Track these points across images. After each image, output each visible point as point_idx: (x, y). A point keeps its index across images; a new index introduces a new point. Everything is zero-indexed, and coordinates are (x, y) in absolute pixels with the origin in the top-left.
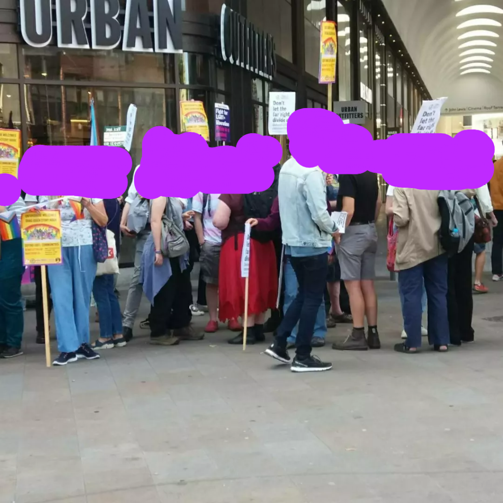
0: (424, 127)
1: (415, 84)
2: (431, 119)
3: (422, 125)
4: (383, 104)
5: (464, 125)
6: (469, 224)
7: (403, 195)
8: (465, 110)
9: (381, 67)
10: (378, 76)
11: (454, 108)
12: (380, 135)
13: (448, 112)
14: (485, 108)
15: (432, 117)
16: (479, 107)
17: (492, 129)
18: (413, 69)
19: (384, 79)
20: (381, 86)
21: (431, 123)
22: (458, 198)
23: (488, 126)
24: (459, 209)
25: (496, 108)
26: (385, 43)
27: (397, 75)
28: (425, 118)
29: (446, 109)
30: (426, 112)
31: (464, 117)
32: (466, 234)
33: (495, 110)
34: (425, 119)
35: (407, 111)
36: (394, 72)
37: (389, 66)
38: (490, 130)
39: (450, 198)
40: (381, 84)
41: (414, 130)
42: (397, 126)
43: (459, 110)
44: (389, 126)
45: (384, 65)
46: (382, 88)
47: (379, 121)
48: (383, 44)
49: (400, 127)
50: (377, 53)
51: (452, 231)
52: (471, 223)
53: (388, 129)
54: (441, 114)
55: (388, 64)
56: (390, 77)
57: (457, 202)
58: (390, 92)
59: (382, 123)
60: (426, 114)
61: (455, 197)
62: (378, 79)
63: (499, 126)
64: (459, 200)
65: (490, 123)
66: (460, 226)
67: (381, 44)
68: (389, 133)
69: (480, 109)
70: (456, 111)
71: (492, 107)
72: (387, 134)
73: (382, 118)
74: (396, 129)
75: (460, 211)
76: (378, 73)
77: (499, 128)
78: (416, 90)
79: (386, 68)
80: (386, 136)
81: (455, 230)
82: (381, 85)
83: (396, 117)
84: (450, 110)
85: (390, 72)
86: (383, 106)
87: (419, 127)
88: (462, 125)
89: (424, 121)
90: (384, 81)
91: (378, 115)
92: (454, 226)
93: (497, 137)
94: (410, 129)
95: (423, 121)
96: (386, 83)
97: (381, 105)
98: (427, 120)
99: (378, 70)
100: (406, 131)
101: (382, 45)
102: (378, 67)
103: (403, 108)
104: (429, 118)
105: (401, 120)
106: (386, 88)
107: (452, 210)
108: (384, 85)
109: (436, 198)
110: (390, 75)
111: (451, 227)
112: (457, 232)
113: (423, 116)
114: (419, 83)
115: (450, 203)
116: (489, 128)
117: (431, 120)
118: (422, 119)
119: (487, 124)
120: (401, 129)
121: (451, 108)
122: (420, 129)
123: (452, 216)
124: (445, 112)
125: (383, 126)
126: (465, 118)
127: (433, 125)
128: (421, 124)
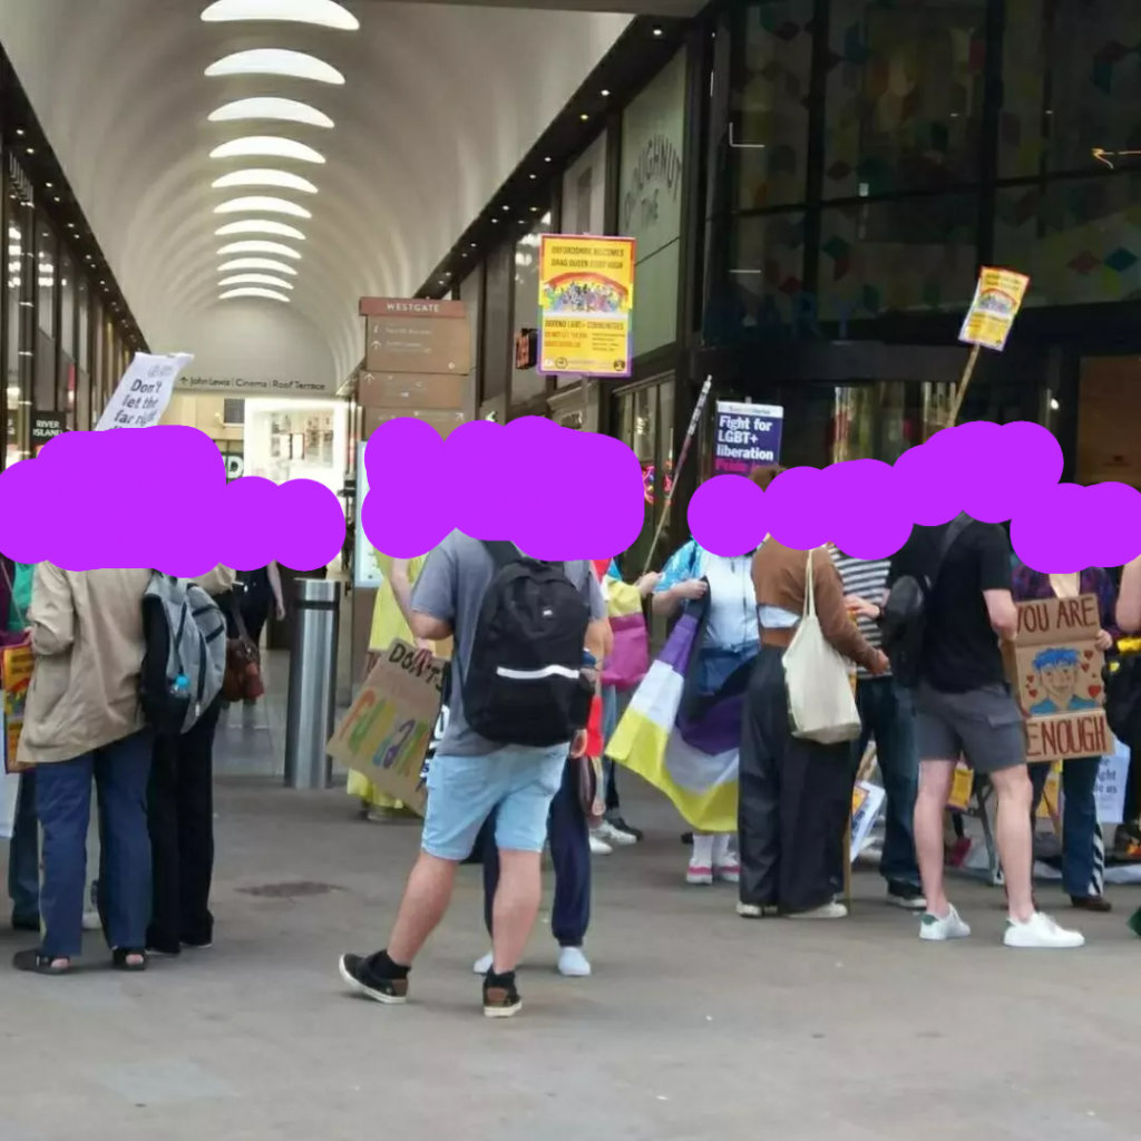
0: (132, 417)
1: (107, 309)
2: (151, 401)
3: (129, 411)
4: (25, 350)
5: (226, 421)
6: (213, 666)
7: (62, 579)
8: (228, 383)
9: (23, 260)
10: (15, 282)
11: (203, 378)
12: (15, 425)
13: (188, 385)
14: (275, 383)
15: (153, 395)
16: (263, 381)
17: (291, 436)
18: (104, 271)
19: (31, 290)
20: (20, 306)
21: (149, 411)
22: (191, 601)
23: (281, 428)
24: (194, 629)
25: (301, 386)
26: (35, 202)
27: (64, 282)
28: (136, 395)
29: (184, 379)
30: (140, 382)
31: (226, 401)
32: (206, 692)
33: (299, 390)
34: (136, 399)
35: (88, 376)
36: (57, 276)
37: (44, 259)
38: (288, 437)
39: (175, 601)
40: (20, 300)
41: (105, 423)
42: (61, 409)
43: (215, 382)
44: (41, 407)
45: (30, 254)
46: (23, 310)
47: (13, 392)
48: (30, 204)
49: (68, 411)
50: (11, 222)
51: (173, 682)
52: (218, 663)
53: (35, 415)
54: (176, 390)
55: (41, 255)
56: (45, 288)
57: (189, 612)
58: (45, 321)
59: (23, 397)
60: (139, 385)
61: (186, 599)
62: (14, 289)
63: (308, 431)
64: (192, 606)
65: (288, 422)
66: (192, 670)
67: (23, 204)
68: (40, 423)
69: (265, 385)
70: (208, 386)
71: (291, 383)
72: (33, 426)
73: (22, 385)
74: (58, 415)
75: (197, 635)
76: (14, 275)
77: (306, 434)
78: (110, 326)
79: (35, 263)
80: (31, 432)
81: (181, 680)
82: (22, 304)
83: (58, 385)
84: (193, 382)
85: (46, 275)
86: (24, 357)
87: (119, 414)
88: (221, 420)
89: (133, 401)
90: (30, 295)
91: (13, 378)
92: (178, 670)
93: (303, 457)
94: (94, 420)
95: (130, 403)
96: (35, 300)
97: (22, 353)
98: (139, 400)
99: (15, 267)
100: (83, 427)
101: (27, 206)
102: (14, 258)
103: (77, 365)
104: (145, 396)
105: (71, 395)
106: (34, 312)
107: (175, 631)
108: (29, 304)
109: (140, 597)
110: (46, 282)
111: (170, 669)
112: (183, 685)
113: (133, 390)
114: (117, 310)
115: (174, 614)
116: (284, 432)
117: (150, 403)
118: (128, 396)
119: (280, 422)
120: (70, 418)
121: (196, 377)
122: (121, 421)
123: (177, 647)
124: (181, 385)
125: (24, 405)
126: (227, 403)
127: (152, 415)
128: (126, 407)
